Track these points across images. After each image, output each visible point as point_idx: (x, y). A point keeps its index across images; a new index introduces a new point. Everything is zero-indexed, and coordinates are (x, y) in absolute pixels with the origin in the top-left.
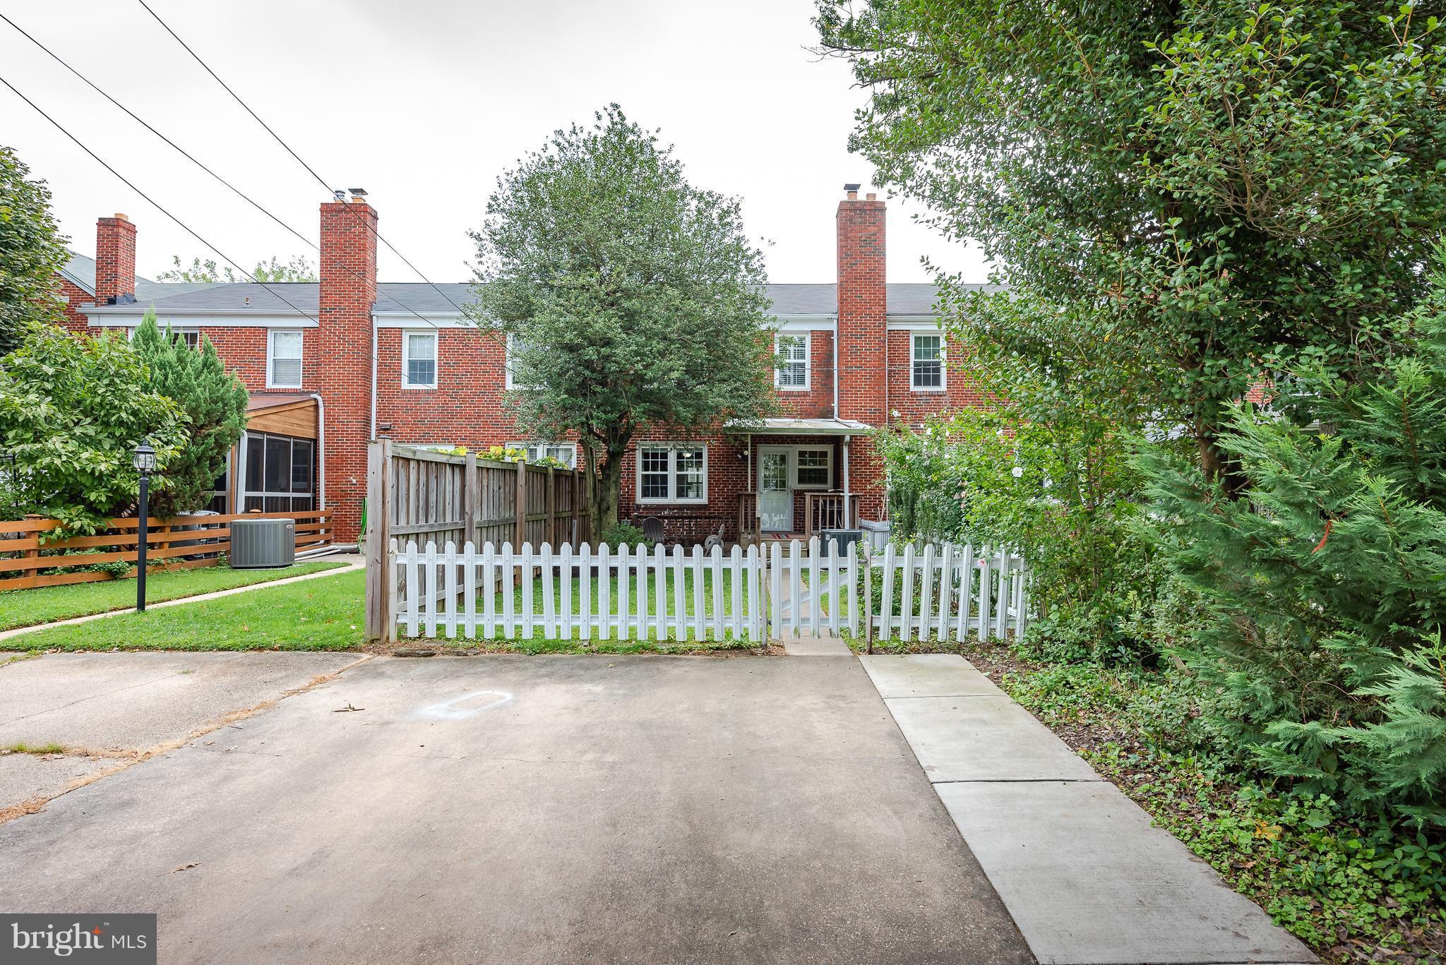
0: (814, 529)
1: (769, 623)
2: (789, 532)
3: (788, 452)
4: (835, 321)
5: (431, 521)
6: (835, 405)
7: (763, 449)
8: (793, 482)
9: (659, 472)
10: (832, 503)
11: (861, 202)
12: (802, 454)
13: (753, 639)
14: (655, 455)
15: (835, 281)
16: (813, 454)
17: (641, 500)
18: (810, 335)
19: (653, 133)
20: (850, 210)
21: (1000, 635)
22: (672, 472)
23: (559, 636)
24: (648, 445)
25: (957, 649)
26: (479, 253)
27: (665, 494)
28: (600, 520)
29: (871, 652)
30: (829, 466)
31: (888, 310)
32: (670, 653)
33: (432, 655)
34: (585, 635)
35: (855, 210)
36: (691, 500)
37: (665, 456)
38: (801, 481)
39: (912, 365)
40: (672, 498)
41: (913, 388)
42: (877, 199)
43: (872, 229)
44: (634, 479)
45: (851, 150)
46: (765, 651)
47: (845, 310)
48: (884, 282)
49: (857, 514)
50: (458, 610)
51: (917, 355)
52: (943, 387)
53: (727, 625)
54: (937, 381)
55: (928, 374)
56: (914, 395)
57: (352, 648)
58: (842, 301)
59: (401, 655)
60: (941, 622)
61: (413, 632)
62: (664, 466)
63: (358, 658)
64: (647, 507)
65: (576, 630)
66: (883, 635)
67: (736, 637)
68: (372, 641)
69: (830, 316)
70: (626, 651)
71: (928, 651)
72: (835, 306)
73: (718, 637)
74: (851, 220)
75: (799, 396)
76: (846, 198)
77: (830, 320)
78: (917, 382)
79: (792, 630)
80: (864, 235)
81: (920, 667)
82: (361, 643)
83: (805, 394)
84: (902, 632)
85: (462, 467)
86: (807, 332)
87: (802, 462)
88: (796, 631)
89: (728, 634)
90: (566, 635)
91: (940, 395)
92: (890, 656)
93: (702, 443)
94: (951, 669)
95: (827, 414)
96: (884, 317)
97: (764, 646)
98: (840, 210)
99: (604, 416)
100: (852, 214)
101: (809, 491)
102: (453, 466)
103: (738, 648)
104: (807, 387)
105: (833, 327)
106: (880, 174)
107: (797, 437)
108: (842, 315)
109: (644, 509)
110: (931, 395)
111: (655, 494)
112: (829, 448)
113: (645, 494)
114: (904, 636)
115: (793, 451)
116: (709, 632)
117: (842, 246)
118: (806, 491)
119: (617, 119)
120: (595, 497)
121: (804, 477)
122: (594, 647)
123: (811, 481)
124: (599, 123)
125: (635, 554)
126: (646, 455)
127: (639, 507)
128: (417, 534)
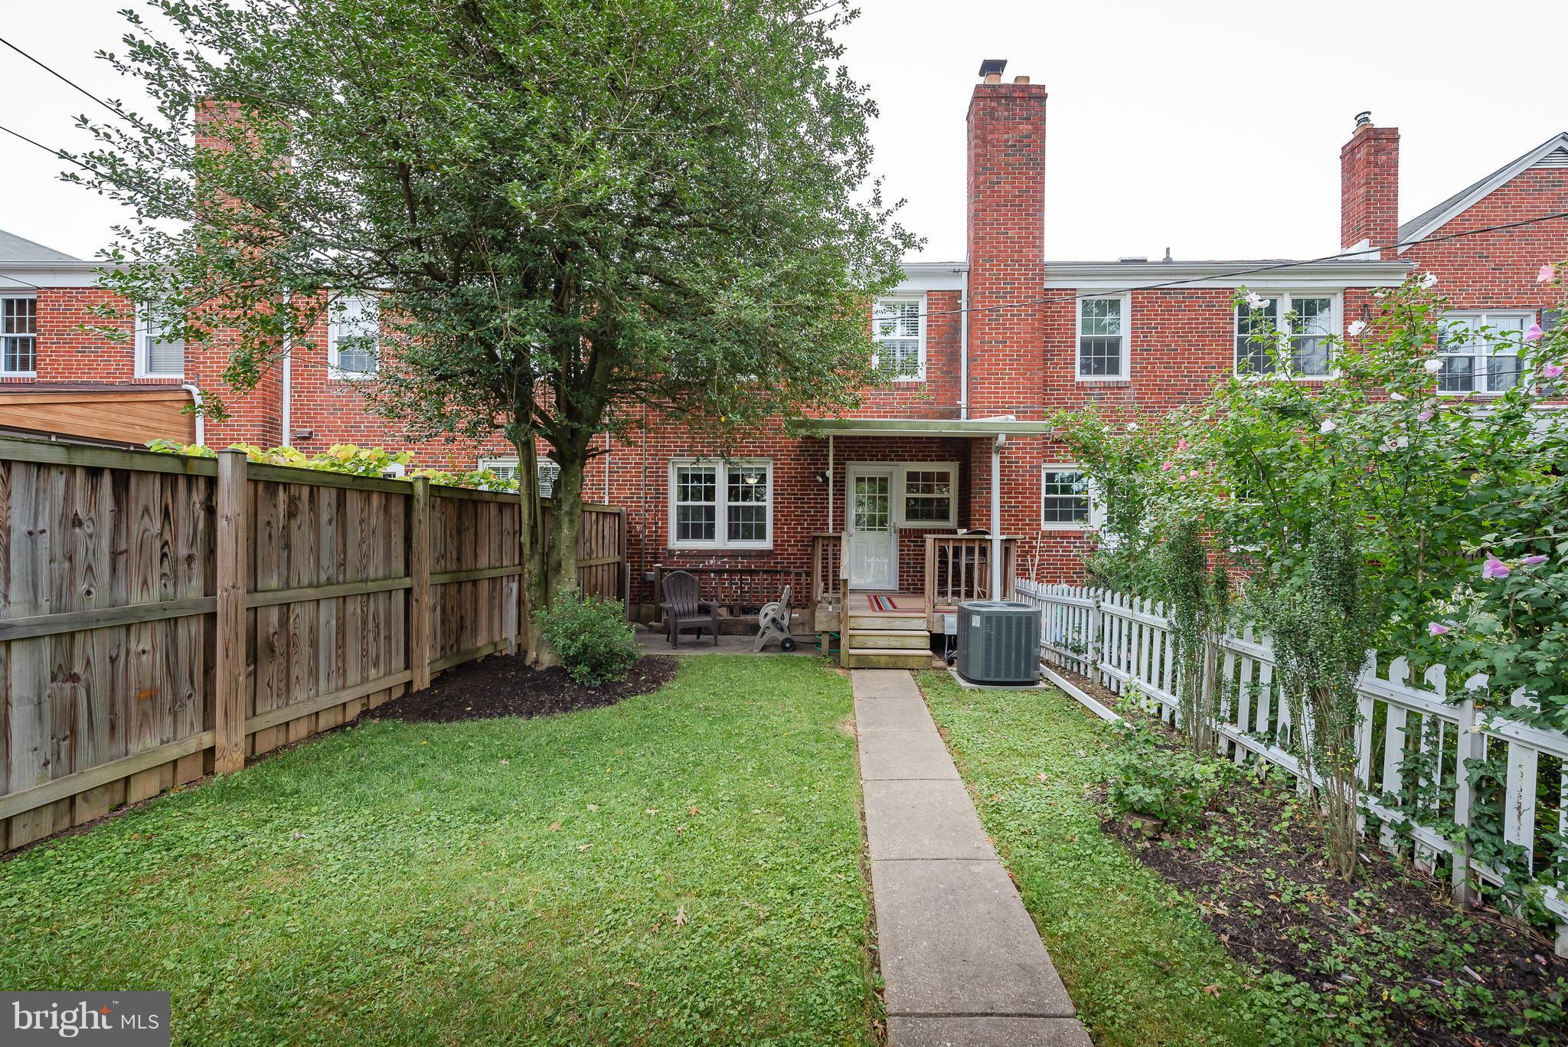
0: (940, 594)
2: (893, 593)
3: (891, 474)
4: (965, 275)
6: (963, 402)
7: (856, 469)
8: (898, 518)
9: (703, 503)
10: (970, 551)
11: (1009, 87)
12: (912, 476)
14: (697, 478)
16: (927, 476)
17: (675, 543)
18: (925, 298)
20: (992, 99)
22: (721, 503)
24: (687, 463)
27: (710, 534)
30: (952, 494)
31: (1047, 258)
35: (999, 99)
36: (748, 543)
37: (711, 478)
38: (911, 514)
39: (1078, 342)
40: (721, 541)
41: (1079, 378)
42: (1033, 82)
43: (1025, 128)
44: (665, 513)
49: (1012, 571)
51: (1086, 327)
52: (1125, 375)
54: (1114, 369)
55: (1102, 354)
56: (1081, 387)
58: (977, 241)
62: (710, 494)
64: (684, 554)
69: (957, 266)
74: (991, 114)
75: (908, 389)
76: (984, 82)
77: (957, 272)
78: (1085, 369)
80: (1012, 138)
83: (916, 387)
86: (919, 294)
87: (909, 488)
91: (1119, 387)
93: (765, 459)
95: (952, 414)
96: (1040, 268)
98: (976, 98)
100: (994, 104)
101: (928, 532)
104: (922, 375)
105: (961, 285)
107: (906, 448)
108: (977, 265)
109: (679, 556)
110: (1107, 387)
111: (697, 535)
112: (952, 468)
113: (683, 533)
115: (898, 472)
117: (977, 155)
118: (923, 532)
121: (914, 509)
123: (926, 516)
126: (684, 478)
127: (671, 553)
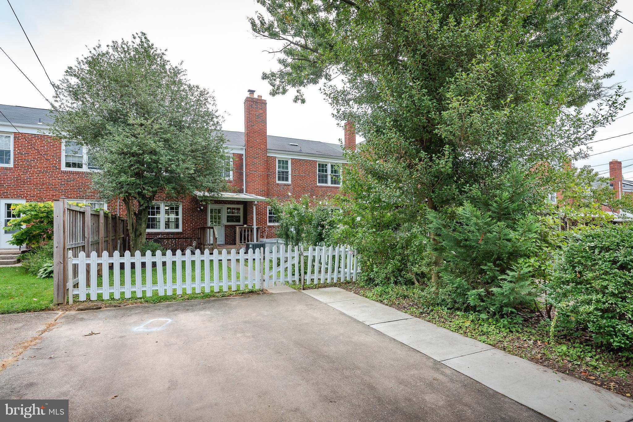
0: (240, 242)
1: (264, 281)
2: (223, 245)
3: (222, 208)
4: (244, 150)
5: (74, 242)
6: (244, 187)
7: (211, 206)
8: (224, 222)
9: (155, 216)
10: (248, 231)
11: (256, 99)
12: (228, 209)
13: (257, 288)
15: (244, 131)
16: (233, 209)
19: (163, 51)
20: (251, 101)
21: (348, 279)
23: (165, 293)
25: (335, 285)
26: (55, 95)
27: (159, 227)
28: (136, 240)
29: (304, 289)
30: (241, 215)
31: (268, 147)
32: (223, 297)
33: (100, 308)
34: (179, 292)
35: (253, 102)
36: (173, 230)
37: (159, 208)
38: (228, 221)
39: (277, 173)
40: (163, 229)
41: (277, 182)
42: (263, 98)
43: (261, 111)
45: (263, 78)
46: (262, 292)
47: (249, 145)
48: (266, 135)
49: (259, 236)
50: (110, 286)
51: (279, 167)
52: (290, 182)
53: (246, 283)
54: (287, 179)
55: (284, 176)
56: (278, 184)
57: (47, 309)
58: (248, 142)
59: (82, 310)
60: (322, 276)
61: (83, 298)
62: (158, 213)
63: (57, 314)
65: (175, 290)
66: (308, 282)
67: (250, 287)
68: (58, 305)
69: (242, 147)
70: (202, 298)
71: (325, 287)
72: (244, 143)
73: (242, 288)
74: (251, 106)
76: (249, 96)
77: (242, 149)
78: (279, 180)
79: (273, 283)
80: (257, 114)
81: (328, 293)
82: (51, 306)
83: (230, 182)
84: (315, 280)
85: (83, 213)
86: (231, 154)
87: (228, 213)
88: (275, 283)
89: (246, 286)
90: (169, 293)
91: (288, 185)
92: (311, 290)
93: (178, 202)
94: (338, 292)
95: (241, 191)
96: (266, 150)
97: (262, 291)
98: (246, 101)
99: (151, 189)
100: (252, 103)
101: (239, 226)
102: (80, 212)
103: (251, 292)
104: (231, 178)
105: (243, 152)
106: (273, 91)
107: (226, 201)
108: (248, 147)
110: (285, 185)
111: (153, 227)
112: (241, 206)
114: (316, 282)
115: (224, 208)
116: (238, 286)
117: (248, 117)
118: (237, 226)
119: (144, 40)
120: (133, 228)
121: (229, 219)
122: (186, 297)
123: (233, 221)
124: (134, 40)
125: (155, 256)
128: (73, 248)
